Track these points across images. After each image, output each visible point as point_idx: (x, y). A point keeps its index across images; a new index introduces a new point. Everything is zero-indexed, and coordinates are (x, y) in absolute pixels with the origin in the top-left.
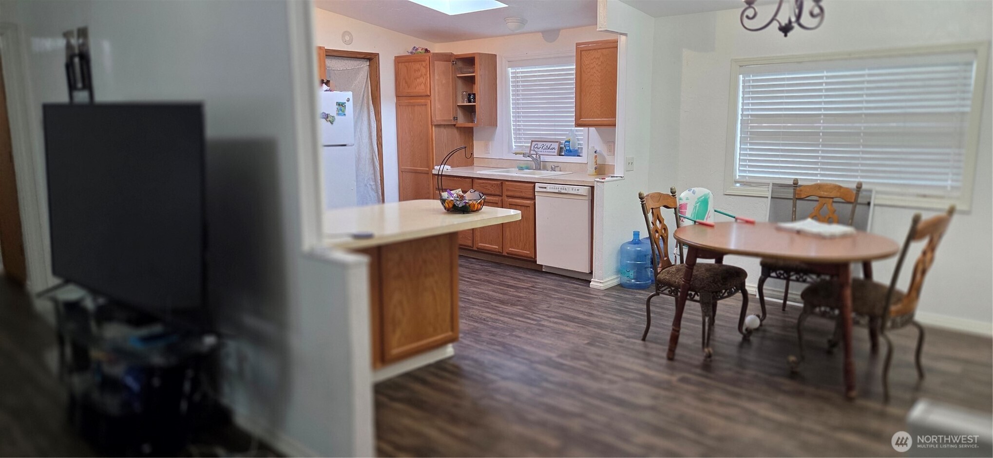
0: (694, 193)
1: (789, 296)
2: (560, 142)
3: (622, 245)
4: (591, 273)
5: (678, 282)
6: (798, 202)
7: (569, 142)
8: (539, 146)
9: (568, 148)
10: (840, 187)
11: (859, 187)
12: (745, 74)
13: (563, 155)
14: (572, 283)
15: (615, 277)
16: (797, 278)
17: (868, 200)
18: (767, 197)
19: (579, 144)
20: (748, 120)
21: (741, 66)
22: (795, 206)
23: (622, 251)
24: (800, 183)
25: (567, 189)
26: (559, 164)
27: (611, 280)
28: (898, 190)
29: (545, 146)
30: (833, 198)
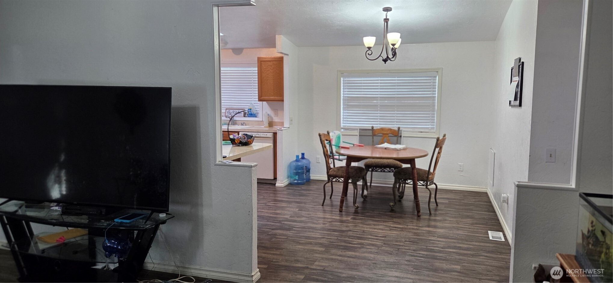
0: (335, 133)
1: (373, 181)
2: (245, 110)
3: (291, 162)
4: (275, 179)
5: (341, 175)
6: (374, 137)
7: (251, 109)
8: (231, 112)
9: (250, 113)
10: (391, 129)
11: (399, 128)
12: (344, 77)
13: (246, 117)
14: (264, 185)
15: (287, 180)
16: (381, 170)
17: (401, 135)
18: (357, 135)
19: (256, 111)
20: (346, 99)
21: (342, 73)
22: (373, 138)
23: (290, 166)
24: (374, 128)
25: (260, 134)
26: (244, 122)
27: (286, 182)
28: (411, 130)
29: (235, 112)
30: (388, 134)
